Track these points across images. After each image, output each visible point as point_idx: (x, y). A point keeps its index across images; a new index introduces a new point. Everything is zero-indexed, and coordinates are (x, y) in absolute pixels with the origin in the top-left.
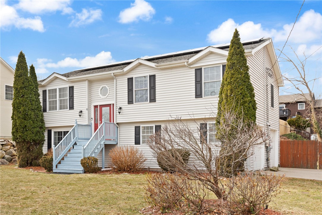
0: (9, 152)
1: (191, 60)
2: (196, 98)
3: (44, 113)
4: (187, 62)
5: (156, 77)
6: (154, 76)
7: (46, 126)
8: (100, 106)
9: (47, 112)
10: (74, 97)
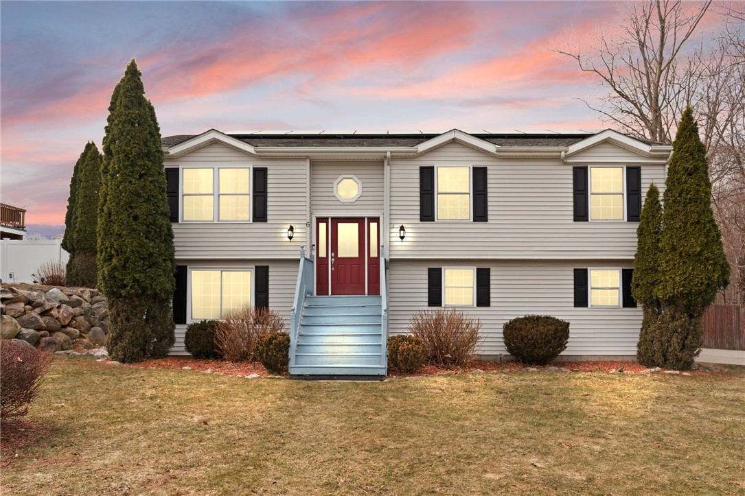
0: (28, 320)
1: (574, 148)
2: (575, 220)
3: (174, 226)
4: (566, 152)
5: (489, 172)
6: (484, 169)
7: (176, 257)
8: (332, 218)
9: (180, 222)
10: (267, 193)
